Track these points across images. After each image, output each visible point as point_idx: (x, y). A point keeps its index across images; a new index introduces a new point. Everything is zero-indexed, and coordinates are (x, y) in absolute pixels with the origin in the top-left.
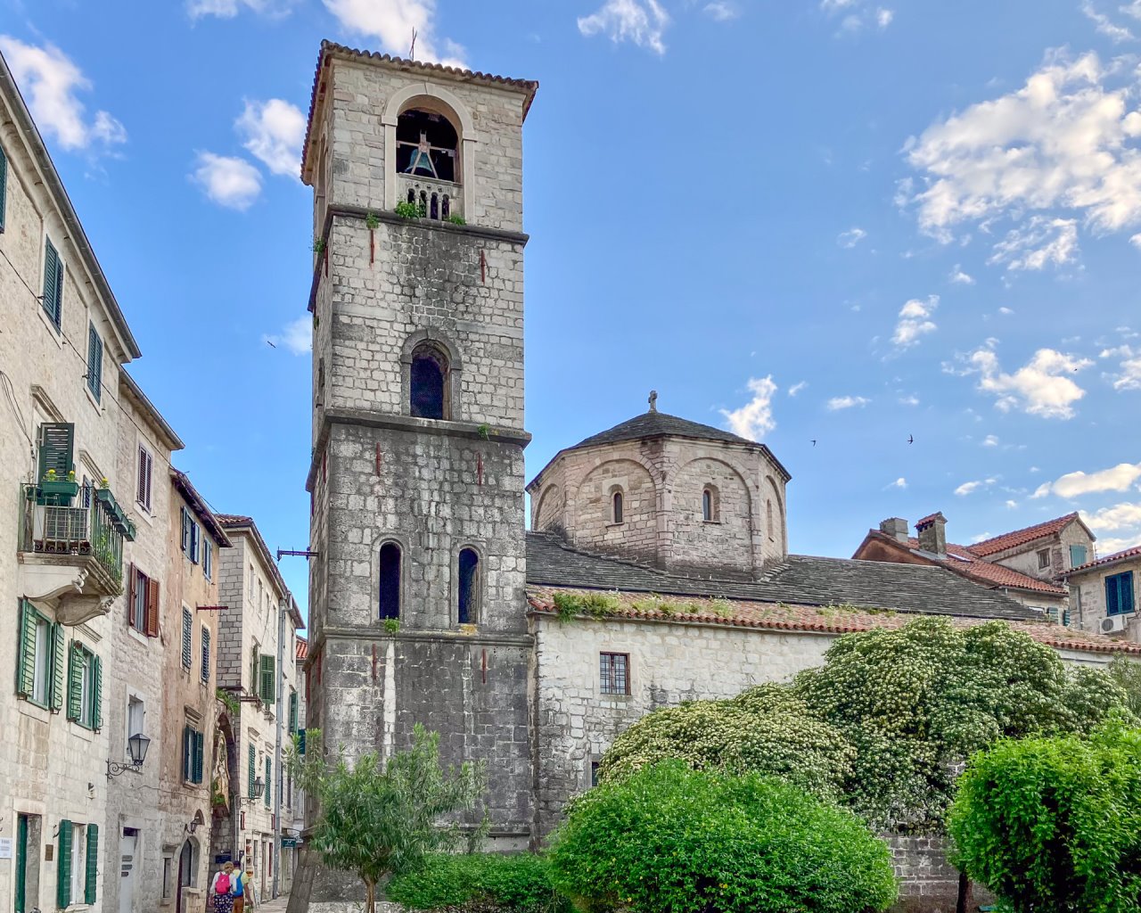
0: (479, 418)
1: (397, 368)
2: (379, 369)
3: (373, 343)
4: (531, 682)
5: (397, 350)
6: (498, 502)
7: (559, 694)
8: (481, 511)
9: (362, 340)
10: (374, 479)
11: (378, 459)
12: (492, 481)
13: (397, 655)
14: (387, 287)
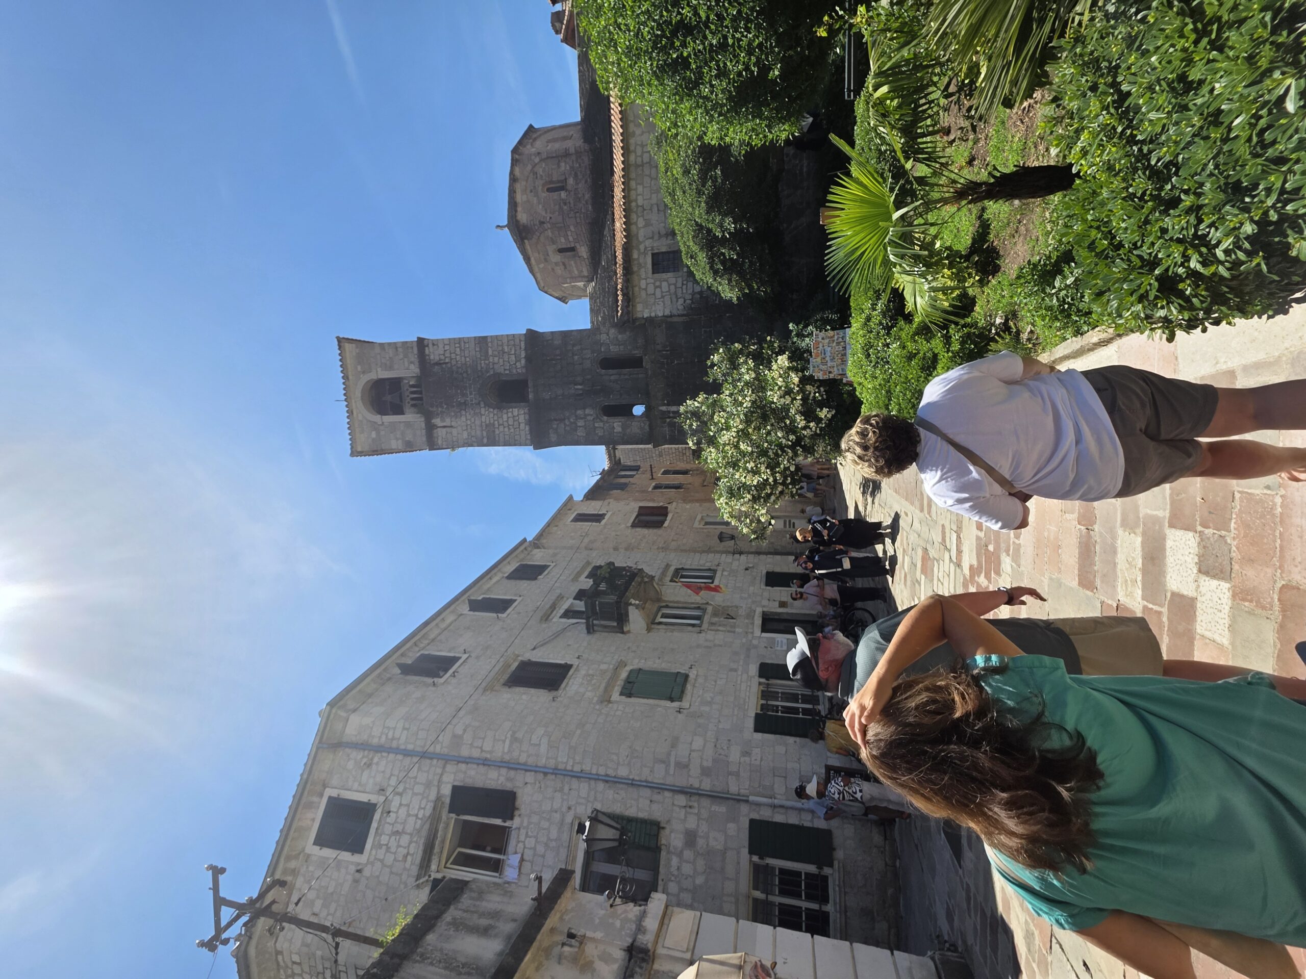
0: (523, 361)
1: (505, 411)
2: (507, 421)
3: (494, 425)
4: (675, 319)
5: (495, 412)
6: (570, 348)
7: (681, 301)
8: (576, 357)
9: (494, 432)
10: (567, 422)
11: (556, 420)
12: (558, 352)
13: (664, 405)
14: (463, 419)
